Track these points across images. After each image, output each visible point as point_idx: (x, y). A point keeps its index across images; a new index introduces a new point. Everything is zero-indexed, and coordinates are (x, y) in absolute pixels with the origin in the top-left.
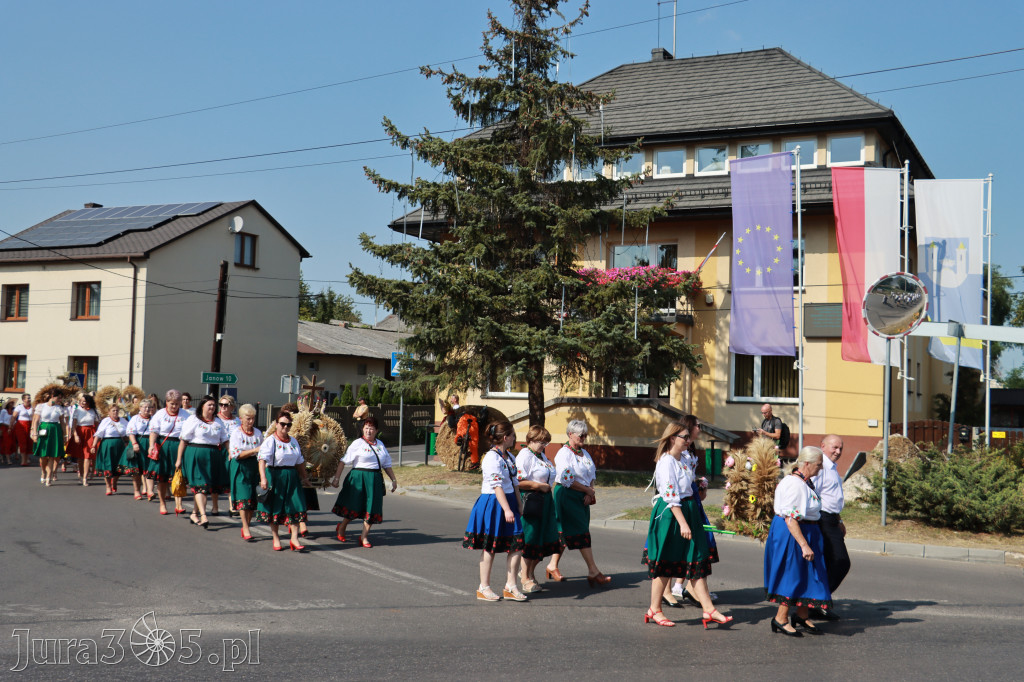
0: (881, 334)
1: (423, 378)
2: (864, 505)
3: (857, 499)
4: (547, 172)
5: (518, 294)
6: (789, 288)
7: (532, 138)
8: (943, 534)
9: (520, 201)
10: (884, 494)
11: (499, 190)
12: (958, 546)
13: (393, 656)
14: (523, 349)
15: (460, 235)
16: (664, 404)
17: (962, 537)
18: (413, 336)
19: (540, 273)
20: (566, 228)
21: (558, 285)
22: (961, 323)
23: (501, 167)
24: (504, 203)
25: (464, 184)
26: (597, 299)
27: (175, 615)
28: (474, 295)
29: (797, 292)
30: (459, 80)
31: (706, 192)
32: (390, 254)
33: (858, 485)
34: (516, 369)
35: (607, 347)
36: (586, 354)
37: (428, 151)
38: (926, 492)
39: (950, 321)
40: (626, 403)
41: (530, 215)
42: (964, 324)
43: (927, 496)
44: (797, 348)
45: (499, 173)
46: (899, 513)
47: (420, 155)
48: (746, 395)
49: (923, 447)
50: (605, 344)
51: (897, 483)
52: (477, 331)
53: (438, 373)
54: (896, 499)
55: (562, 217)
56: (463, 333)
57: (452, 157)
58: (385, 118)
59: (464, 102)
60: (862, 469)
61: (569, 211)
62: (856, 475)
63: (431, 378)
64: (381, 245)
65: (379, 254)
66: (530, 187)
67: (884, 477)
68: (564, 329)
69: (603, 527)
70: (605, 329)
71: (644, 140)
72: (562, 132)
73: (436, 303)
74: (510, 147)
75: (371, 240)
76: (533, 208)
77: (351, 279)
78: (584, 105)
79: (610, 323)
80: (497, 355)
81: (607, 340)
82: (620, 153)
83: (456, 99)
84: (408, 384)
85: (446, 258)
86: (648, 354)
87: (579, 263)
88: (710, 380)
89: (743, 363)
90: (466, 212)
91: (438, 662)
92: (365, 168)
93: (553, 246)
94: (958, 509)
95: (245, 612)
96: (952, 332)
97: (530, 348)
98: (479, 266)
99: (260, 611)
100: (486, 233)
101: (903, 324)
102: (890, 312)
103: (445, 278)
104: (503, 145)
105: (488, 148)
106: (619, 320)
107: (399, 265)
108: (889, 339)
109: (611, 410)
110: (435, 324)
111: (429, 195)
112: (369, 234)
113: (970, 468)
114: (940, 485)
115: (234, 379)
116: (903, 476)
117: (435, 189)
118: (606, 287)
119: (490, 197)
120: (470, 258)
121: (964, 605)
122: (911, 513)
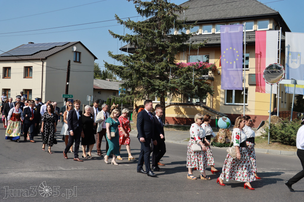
0: (269, 83)
1: (127, 96)
2: (264, 138)
3: (261, 135)
4: (167, 32)
5: (156, 70)
6: (241, 69)
7: (161, 21)
8: (287, 147)
9: (157, 41)
10: (269, 134)
11: (150, 37)
12: (292, 151)
13: (96, 186)
14: (157, 87)
15: (138, 52)
16: (204, 105)
17: (293, 148)
18: (124, 83)
19: (163, 64)
20: (172, 49)
21: (169, 68)
22: (296, 80)
23: (151, 30)
24: (152, 41)
25: (140, 35)
26: (181, 72)
27: (29, 172)
28: (142, 71)
29: (244, 70)
30: (139, 2)
31: (218, 38)
32: (117, 57)
33: (262, 131)
34: (155, 93)
35: (184, 87)
36: (177, 89)
37: (129, 25)
38: (282, 134)
39: (292, 79)
40: (192, 105)
41: (160, 45)
42: (297, 80)
43: (283, 135)
44: (244, 88)
45: (151, 32)
46: (273, 140)
47: (126, 26)
48: (230, 103)
49: (283, 119)
50: (183, 86)
51: (273, 131)
52: (143, 82)
53: (132, 95)
54: (273, 136)
55: (170, 46)
56: (139, 82)
57: (136, 27)
58: (115, 15)
59: (140, 9)
60: (263, 126)
61: (173, 44)
62: (261, 128)
63: (129, 96)
64: (115, 55)
65: (114, 58)
66: (161, 36)
67: (269, 129)
68: (170, 81)
69: (179, 143)
70: (183, 81)
71: (197, 22)
72: (171, 19)
73: (131, 73)
74: (155, 24)
75: (111, 53)
76: (161, 43)
77: (105, 65)
78: (179, 11)
79: (185, 79)
80: (149, 89)
81: (184, 85)
82: (190, 26)
83: (137, 8)
84: (122, 98)
85: (134, 59)
86: (197, 89)
87: (176, 61)
88: (220, 98)
89: (229, 92)
90: (141, 44)
91: (110, 189)
92: (109, 30)
93: (168, 55)
94: (292, 139)
95: (54, 171)
96: (293, 83)
97: (160, 87)
98: (144, 61)
99: (58, 170)
100: (146, 51)
101: (277, 80)
102: (272, 76)
103: (133, 65)
104: (153, 23)
105: (148, 24)
106: (188, 79)
107: (120, 61)
108: (272, 85)
109: (188, 107)
110: (130, 79)
111: (129, 39)
112: (111, 51)
113: (297, 126)
114: (287, 132)
115: (72, 96)
116: (275, 128)
117: (131, 37)
118: (184, 68)
119: (148, 40)
120: (141, 59)
121: (291, 171)
122: (278, 140)
